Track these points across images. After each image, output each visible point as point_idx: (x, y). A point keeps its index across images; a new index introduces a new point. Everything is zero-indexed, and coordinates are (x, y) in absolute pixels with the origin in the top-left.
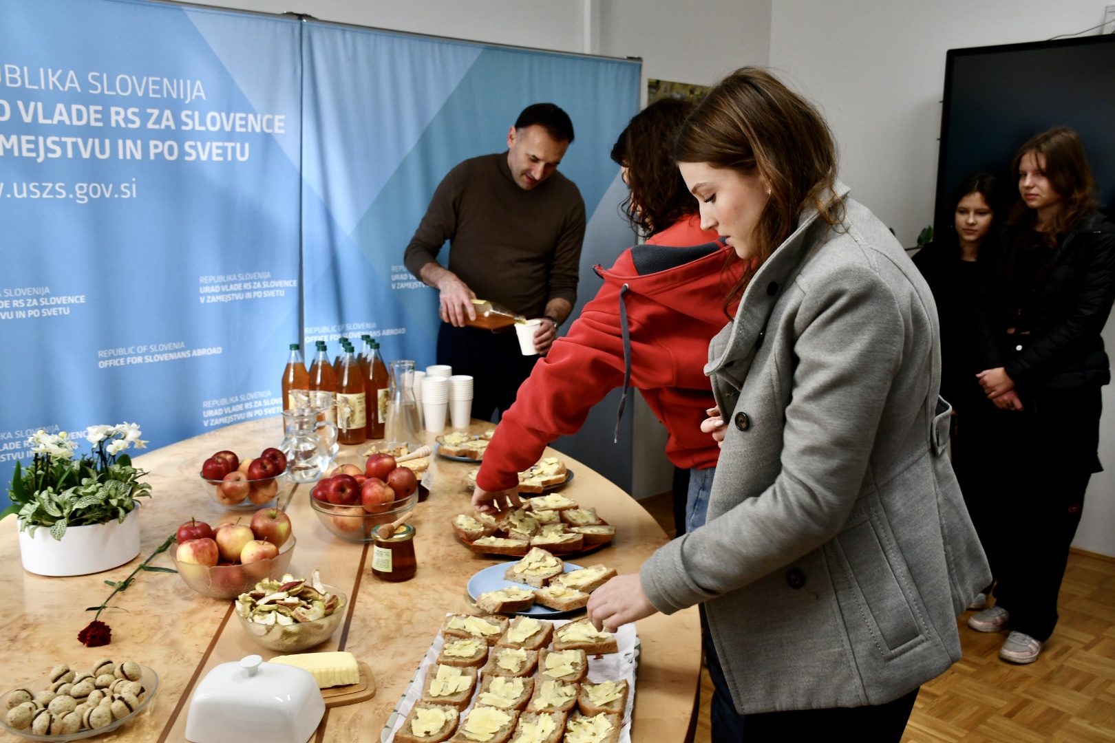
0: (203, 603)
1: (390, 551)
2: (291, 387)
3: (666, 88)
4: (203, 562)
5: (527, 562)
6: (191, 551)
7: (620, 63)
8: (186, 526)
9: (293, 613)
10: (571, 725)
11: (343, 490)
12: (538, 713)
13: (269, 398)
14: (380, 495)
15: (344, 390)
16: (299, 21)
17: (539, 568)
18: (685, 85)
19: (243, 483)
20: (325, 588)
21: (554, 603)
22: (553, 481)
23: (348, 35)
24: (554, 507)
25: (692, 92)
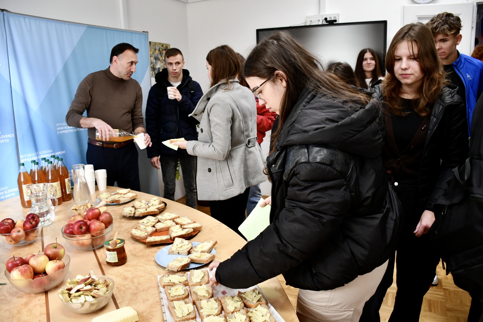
0: (30, 297)
1: (115, 252)
2: (23, 183)
3: (153, 45)
4: (27, 278)
5: (176, 245)
6: (19, 273)
7: (140, 34)
8: (11, 260)
9: (92, 294)
10: (250, 314)
11: (81, 228)
12: (233, 313)
13: (7, 190)
14: (100, 227)
15: (50, 181)
16: (2, 13)
17: (182, 246)
18: (160, 43)
19: (22, 233)
20: (97, 277)
21: (200, 261)
22: (161, 207)
23: (27, 20)
24: (170, 219)
25: (162, 46)
